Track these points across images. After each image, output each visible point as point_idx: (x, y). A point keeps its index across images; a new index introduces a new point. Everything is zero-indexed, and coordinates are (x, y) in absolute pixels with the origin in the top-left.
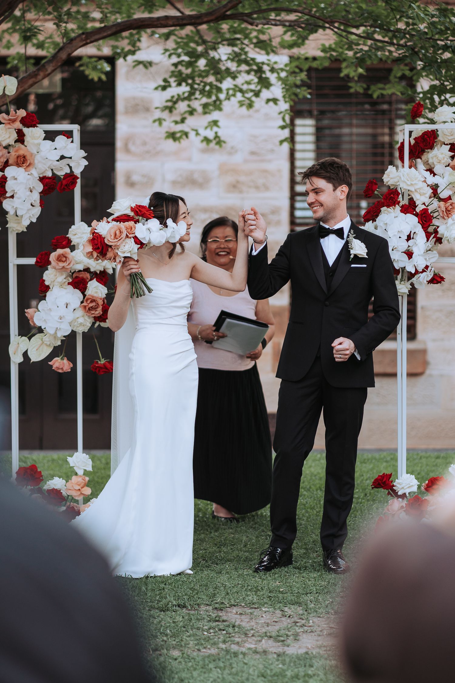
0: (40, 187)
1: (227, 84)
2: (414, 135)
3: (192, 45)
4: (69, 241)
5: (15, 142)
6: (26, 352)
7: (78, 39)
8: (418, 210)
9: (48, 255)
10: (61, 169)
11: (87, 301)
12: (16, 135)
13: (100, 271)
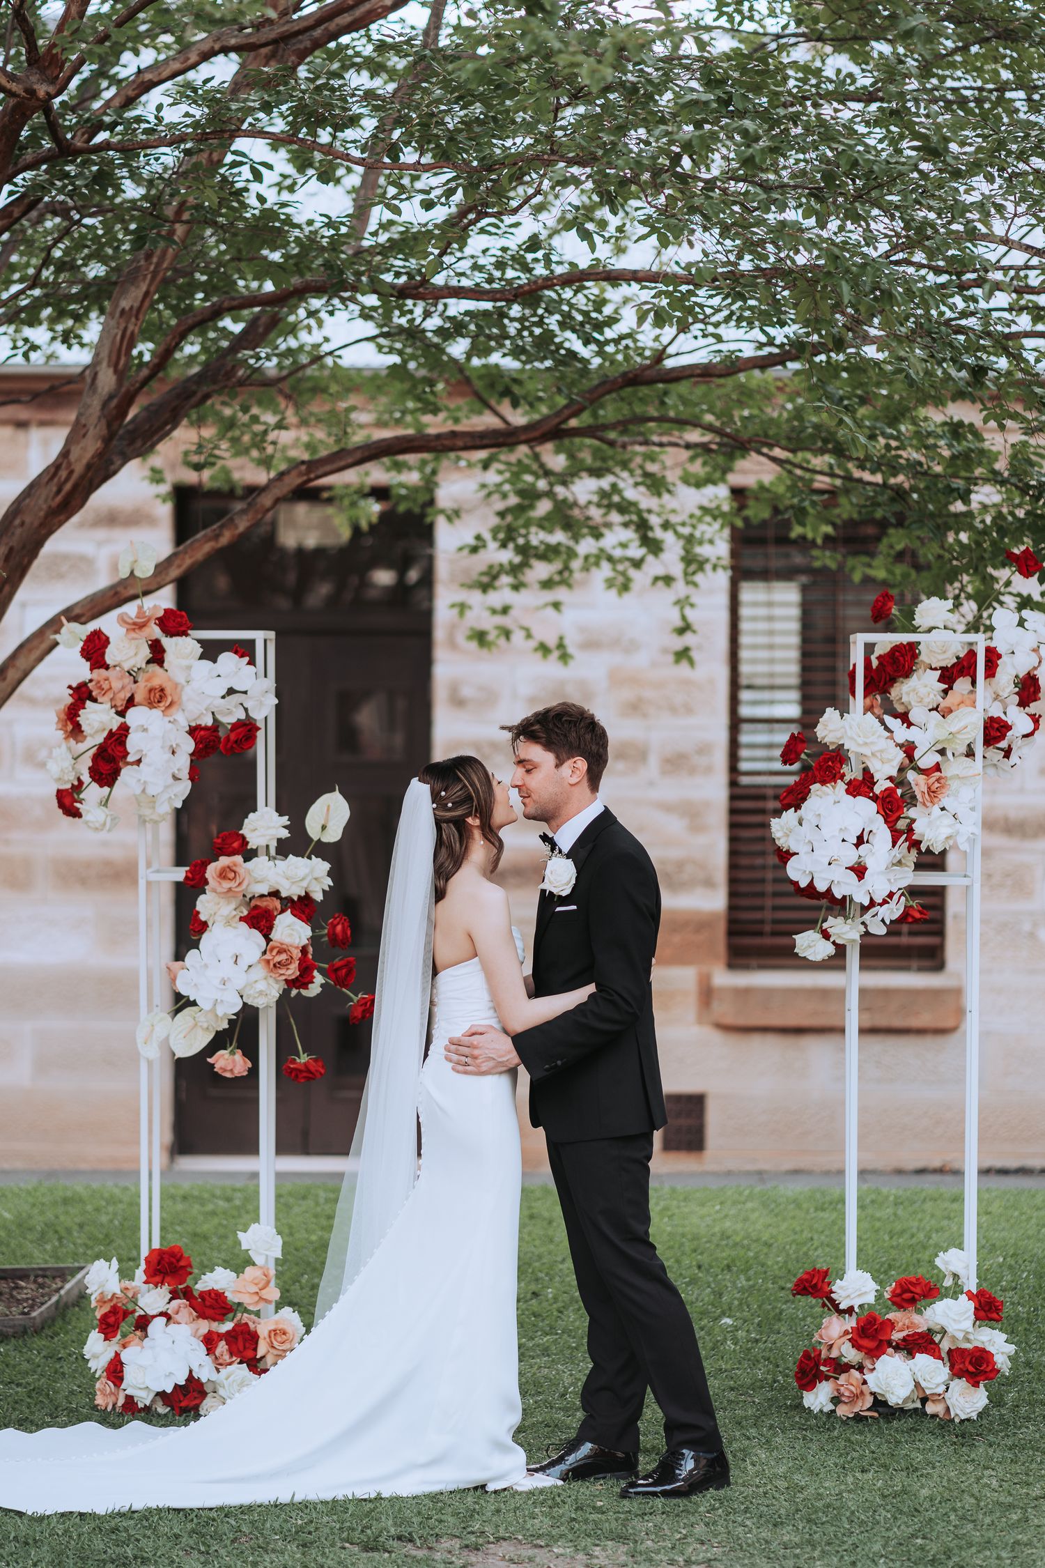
0: (189, 745)
1: (586, 546)
2: (879, 651)
3: (529, 478)
4: (244, 841)
5: (148, 662)
6: (167, 1038)
7: (294, 473)
8: (878, 789)
9: (204, 865)
10: (230, 712)
11: (272, 950)
12: (148, 651)
13: (299, 897)
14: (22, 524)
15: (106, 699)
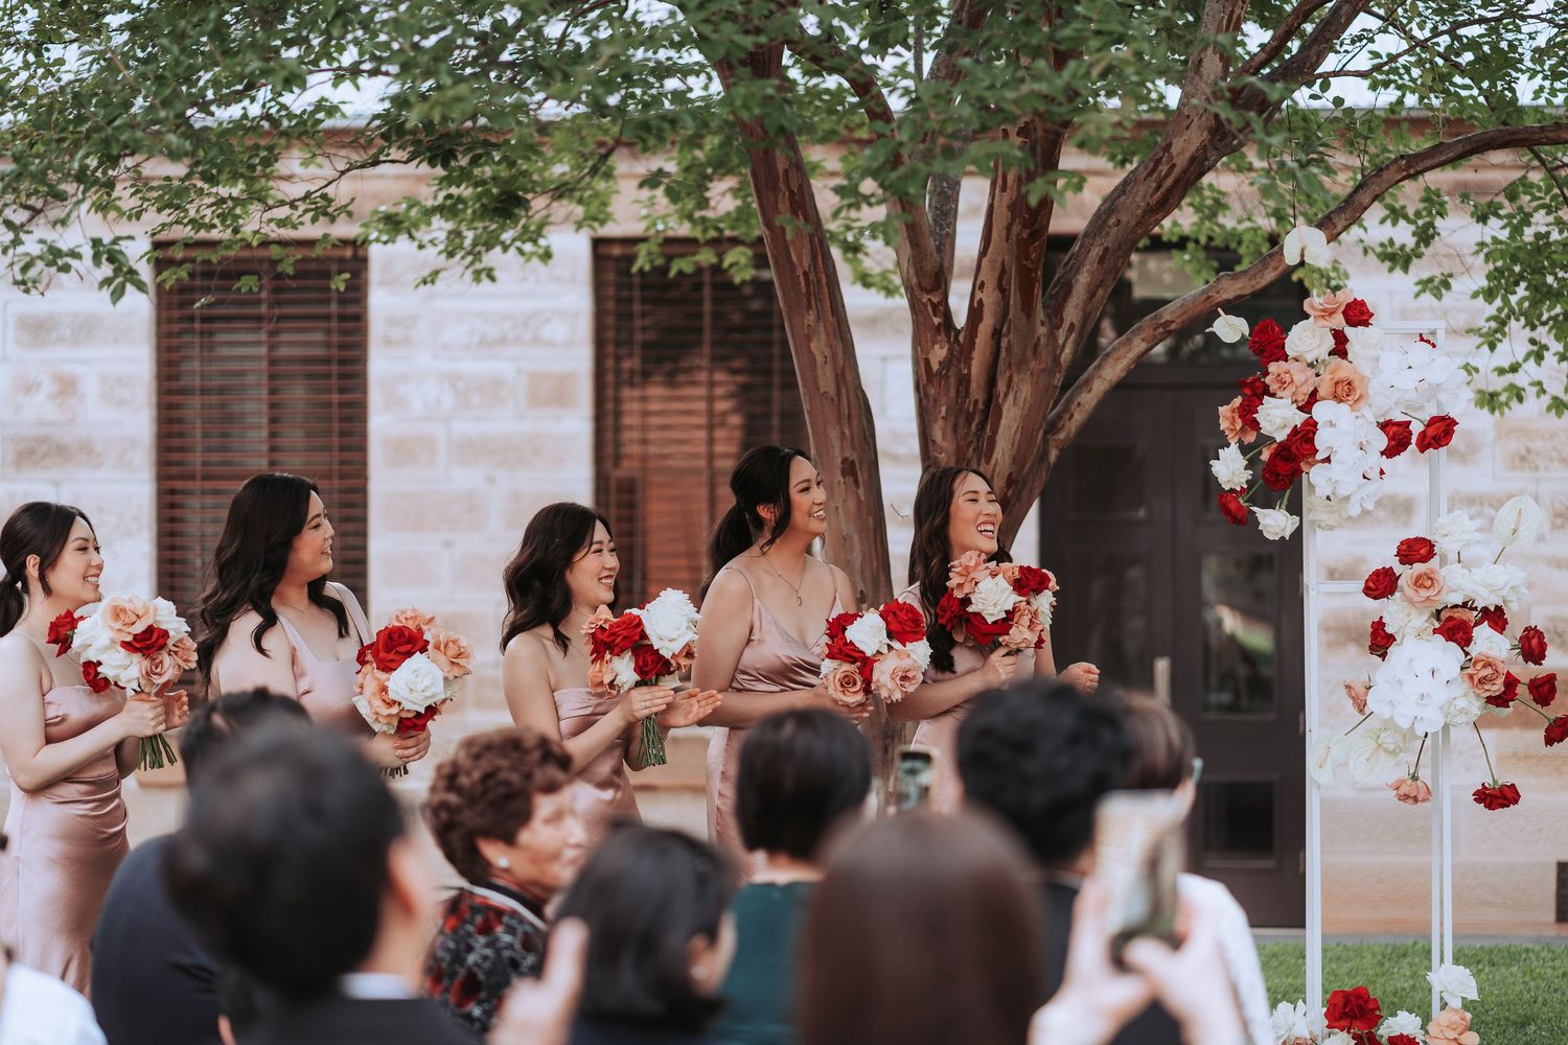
0: (1381, 441)
4: (1432, 548)
5: (1330, 354)
10: (1423, 409)
11: (1473, 665)
12: (1333, 341)
13: (1493, 608)
14: (1119, 222)
15: (1287, 393)
